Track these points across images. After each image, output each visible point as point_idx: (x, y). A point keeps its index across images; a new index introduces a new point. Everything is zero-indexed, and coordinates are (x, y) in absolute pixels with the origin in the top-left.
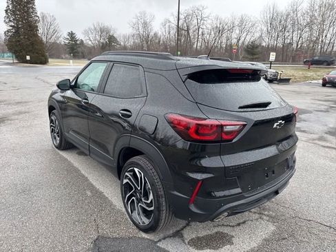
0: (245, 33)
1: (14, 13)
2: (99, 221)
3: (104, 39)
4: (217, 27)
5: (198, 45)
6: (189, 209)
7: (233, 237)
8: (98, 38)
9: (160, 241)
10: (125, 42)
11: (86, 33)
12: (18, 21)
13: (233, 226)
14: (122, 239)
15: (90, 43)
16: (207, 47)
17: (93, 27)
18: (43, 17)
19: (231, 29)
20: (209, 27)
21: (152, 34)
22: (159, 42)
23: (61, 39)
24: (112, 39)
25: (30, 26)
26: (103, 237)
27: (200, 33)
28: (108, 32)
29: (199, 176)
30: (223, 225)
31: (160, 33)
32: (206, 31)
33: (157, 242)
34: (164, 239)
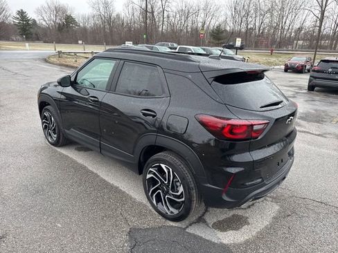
0: (210, 18)
2: (125, 215)
3: (61, 20)
4: (182, 10)
5: (163, 28)
6: (221, 198)
7: (247, 218)
8: (53, 17)
9: (187, 227)
10: (84, 23)
11: (39, 11)
13: (246, 209)
14: (154, 229)
15: (44, 23)
17: (46, 6)
19: (197, 13)
20: (175, 10)
21: (114, 15)
22: (123, 24)
23: (10, 18)
24: (69, 20)
26: (135, 229)
27: (165, 15)
28: (64, 11)
29: (233, 170)
31: (122, 15)
32: (171, 14)
33: (185, 229)
34: (190, 225)
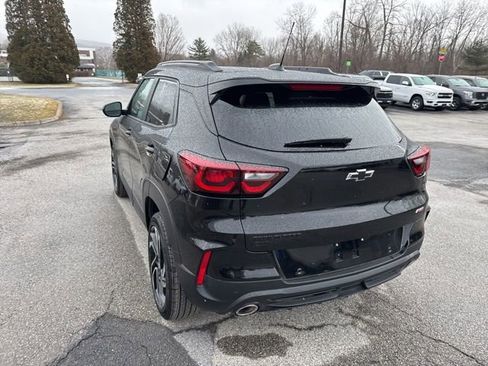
0: (467, 28)
1: (125, 17)
3: (243, 48)
4: (416, 20)
5: (382, 50)
8: (234, 46)
10: (270, 51)
11: (218, 39)
12: (130, 27)
13: (300, 330)
15: (223, 53)
16: (397, 54)
17: (227, 30)
18: (163, 21)
20: (404, 21)
22: (322, 46)
23: (185, 49)
24: (253, 47)
25: (144, 34)
26: (111, 315)
27: (387, 33)
28: (248, 37)
30: (285, 325)
31: (323, 35)
32: (397, 28)
33: (175, 334)
